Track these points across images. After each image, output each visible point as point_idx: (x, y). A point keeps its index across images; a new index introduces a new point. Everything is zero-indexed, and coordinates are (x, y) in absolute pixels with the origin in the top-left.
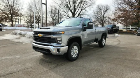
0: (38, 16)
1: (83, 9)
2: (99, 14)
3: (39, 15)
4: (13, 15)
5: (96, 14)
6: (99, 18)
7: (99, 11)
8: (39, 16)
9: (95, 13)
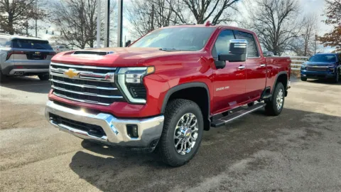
0: (91, 19)
1: (229, 5)
2: (266, 23)
3: (94, 16)
4: (14, 14)
5: (258, 22)
6: (267, 32)
7: (265, 12)
8: (94, 18)
9: (254, 19)
